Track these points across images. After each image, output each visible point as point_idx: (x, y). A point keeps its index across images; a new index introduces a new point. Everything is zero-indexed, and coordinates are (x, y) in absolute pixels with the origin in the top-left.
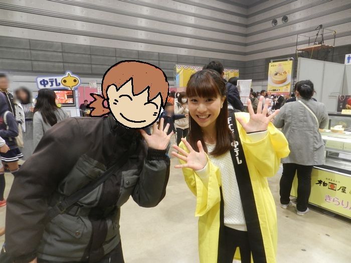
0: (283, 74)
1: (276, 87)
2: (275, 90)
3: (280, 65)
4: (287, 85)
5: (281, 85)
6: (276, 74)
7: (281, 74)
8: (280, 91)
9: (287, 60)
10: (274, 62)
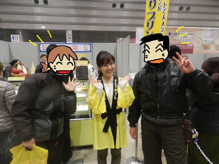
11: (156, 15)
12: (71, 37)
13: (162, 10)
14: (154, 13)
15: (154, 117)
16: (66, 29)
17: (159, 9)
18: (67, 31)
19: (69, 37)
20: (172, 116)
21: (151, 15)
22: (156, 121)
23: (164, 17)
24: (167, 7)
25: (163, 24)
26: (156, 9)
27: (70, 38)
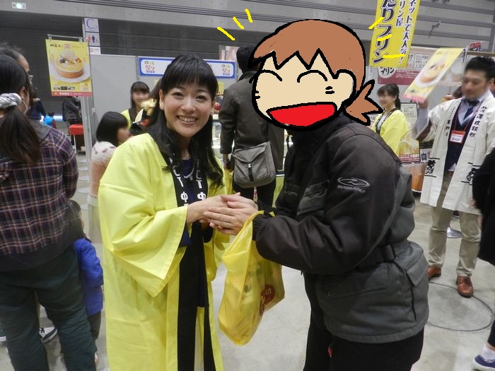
0: (75, 62)
1: (65, 83)
2: (66, 88)
3: (67, 46)
4: (85, 81)
5: (75, 80)
6: (63, 61)
7: (72, 63)
8: (75, 91)
9: (77, 40)
10: (54, 38)
11: (392, 30)
12: (97, 36)
13: (404, 24)
14: (390, 28)
16: (82, 16)
17: (399, 23)
18: (86, 19)
19: (91, 35)
21: (384, 30)
23: (406, 36)
24: (413, 23)
25: (405, 44)
26: (393, 22)
27: (93, 38)
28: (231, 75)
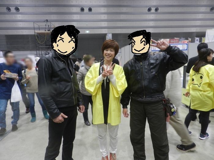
15: (141, 97)
18: (108, 34)
20: (155, 95)
22: (143, 100)
28: (186, 49)
